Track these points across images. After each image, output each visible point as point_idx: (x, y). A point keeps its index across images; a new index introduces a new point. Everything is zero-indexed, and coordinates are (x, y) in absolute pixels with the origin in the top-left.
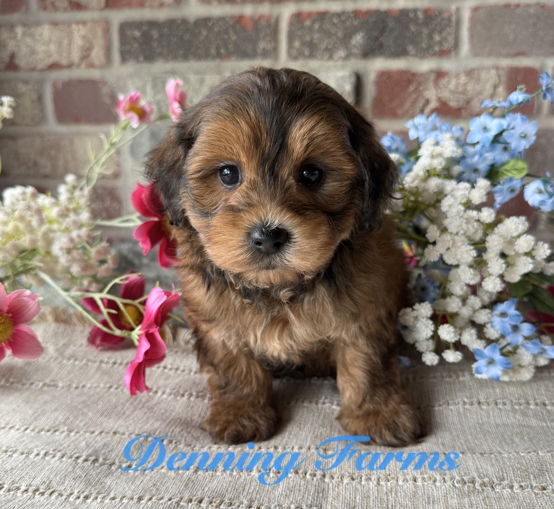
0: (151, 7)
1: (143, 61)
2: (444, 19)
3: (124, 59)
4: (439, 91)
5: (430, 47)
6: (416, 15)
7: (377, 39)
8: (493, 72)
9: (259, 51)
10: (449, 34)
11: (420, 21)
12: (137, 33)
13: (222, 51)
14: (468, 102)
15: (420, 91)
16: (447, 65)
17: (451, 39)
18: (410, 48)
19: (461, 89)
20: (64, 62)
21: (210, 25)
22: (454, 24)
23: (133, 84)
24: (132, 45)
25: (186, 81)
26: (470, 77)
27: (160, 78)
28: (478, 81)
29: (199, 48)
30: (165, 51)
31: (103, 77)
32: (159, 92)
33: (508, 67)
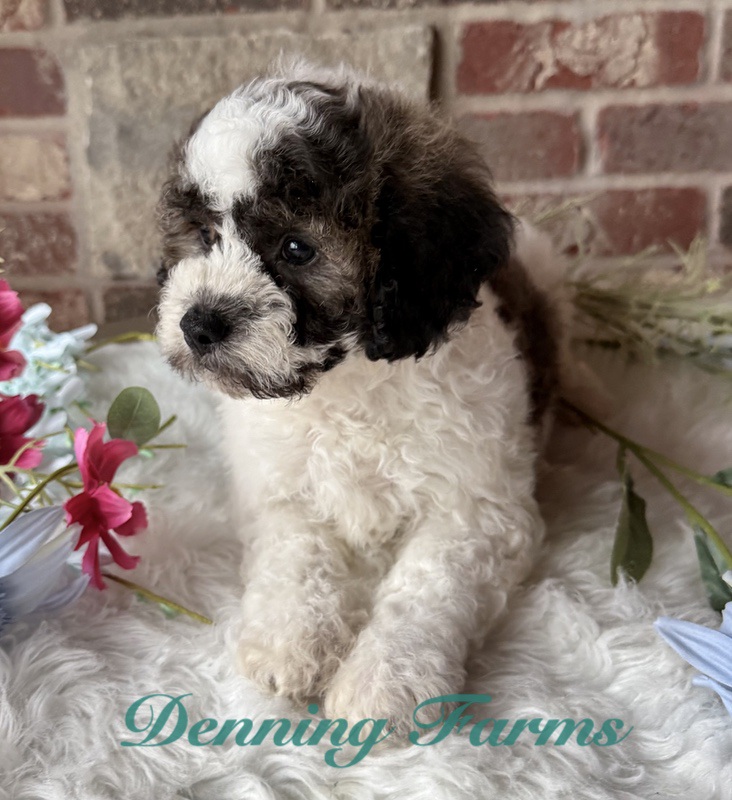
1: (101, 18)
3: (71, 17)
4: (558, 51)
8: (638, 20)
14: (601, 65)
15: (529, 52)
16: (569, 11)
19: (589, 46)
23: (89, 53)
25: (170, 48)
26: (603, 28)
27: (131, 43)
28: (615, 34)
30: (135, 1)
31: (38, 43)
32: (129, 66)
33: (659, 12)
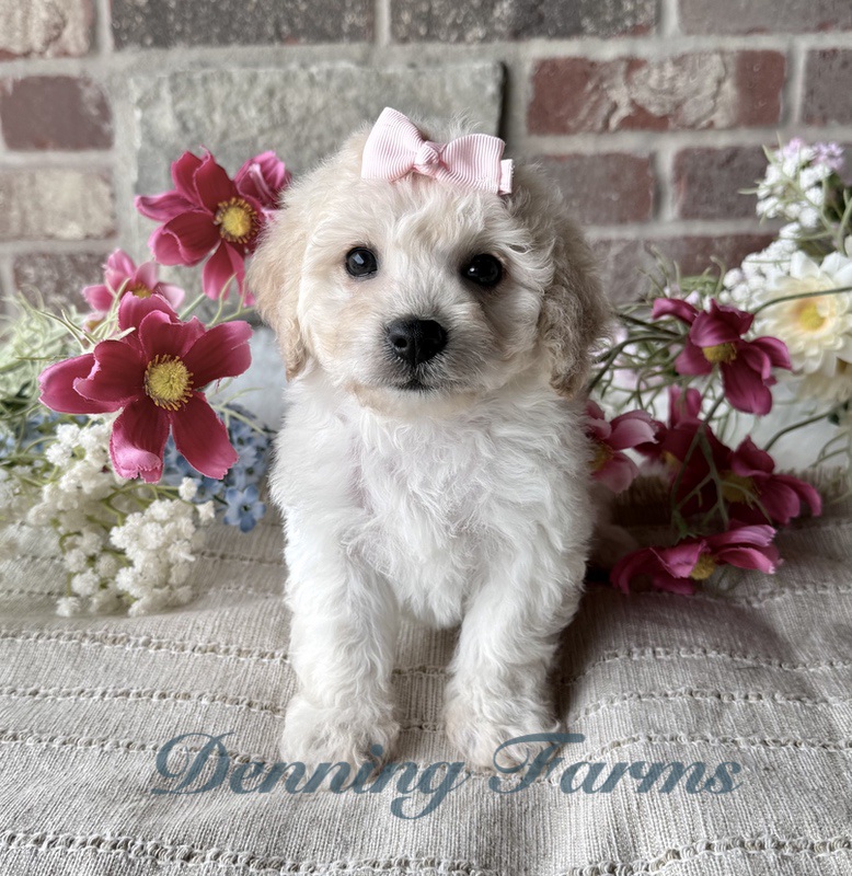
1: (152, 45)
3: (119, 44)
4: (633, 90)
5: (617, 21)
7: (534, 7)
8: (716, 59)
9: (345, 28)
13: (285, 28)
14: (678, 106)
15: (604, 90)
16: (645, 48)
17: (648, 6)
18: (586, 22)
19: (666, 86)
20: (17, 48)
23: (137, 83)
24: (133, 19)
25: (225, 78)
26: (680, 67)
27: (184, 73)
28: (693, 73)
29: (245, 23)
30: (188, 29)
31: (84, 72)
32: (182, 97)
33: (738, 51)
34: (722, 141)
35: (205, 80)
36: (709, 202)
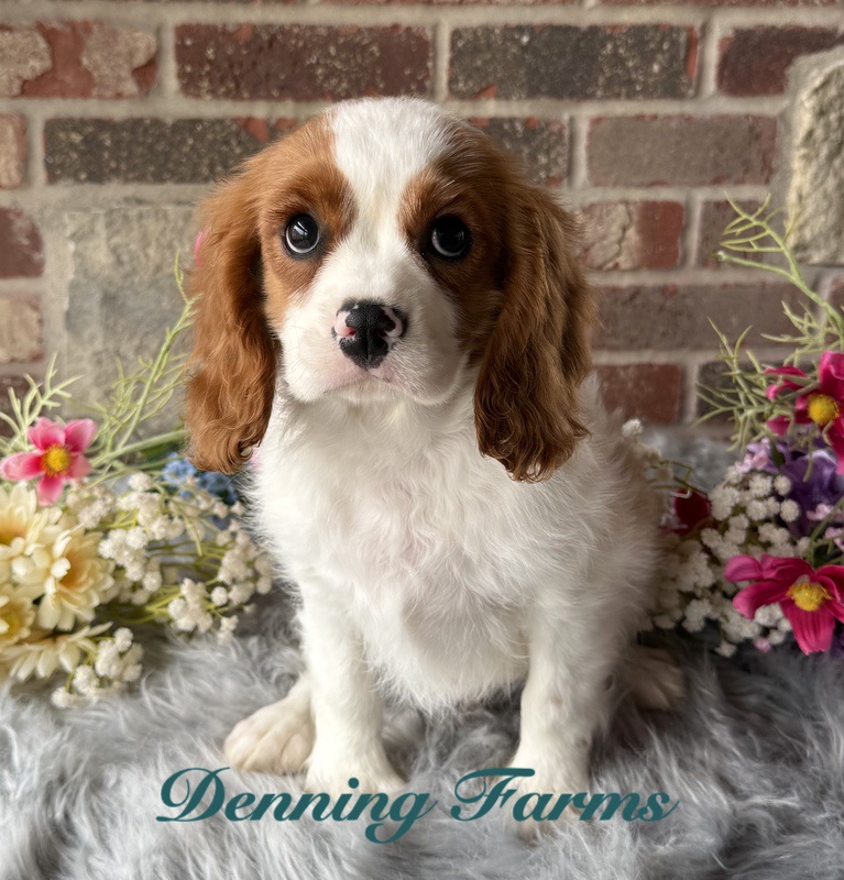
0: (101, 97)
1: (86, 180)
2: (552, 134)
3: (52, 178)
5: (533, 172)
6: (513, 127)
8: (621, 208)
10: (559, 155)
11: (519, 136)
12: (76, 138)
13: (218, 168)
14: (586, 250)
17: (560, 160)
21: (199, 128)
22: (566, 140)
23: (72, 217)
24: (67, 154)
25: (160, 215)
26: (589, 215)
27: (119, 210)
28: (600, 221)
29: (181, 163)
30: (123, 167)
31: (15, 203)
32: (117, 232)
33: (641, 202)
34: (626, 281)
35: (140, 216)
36: (615, 334)
